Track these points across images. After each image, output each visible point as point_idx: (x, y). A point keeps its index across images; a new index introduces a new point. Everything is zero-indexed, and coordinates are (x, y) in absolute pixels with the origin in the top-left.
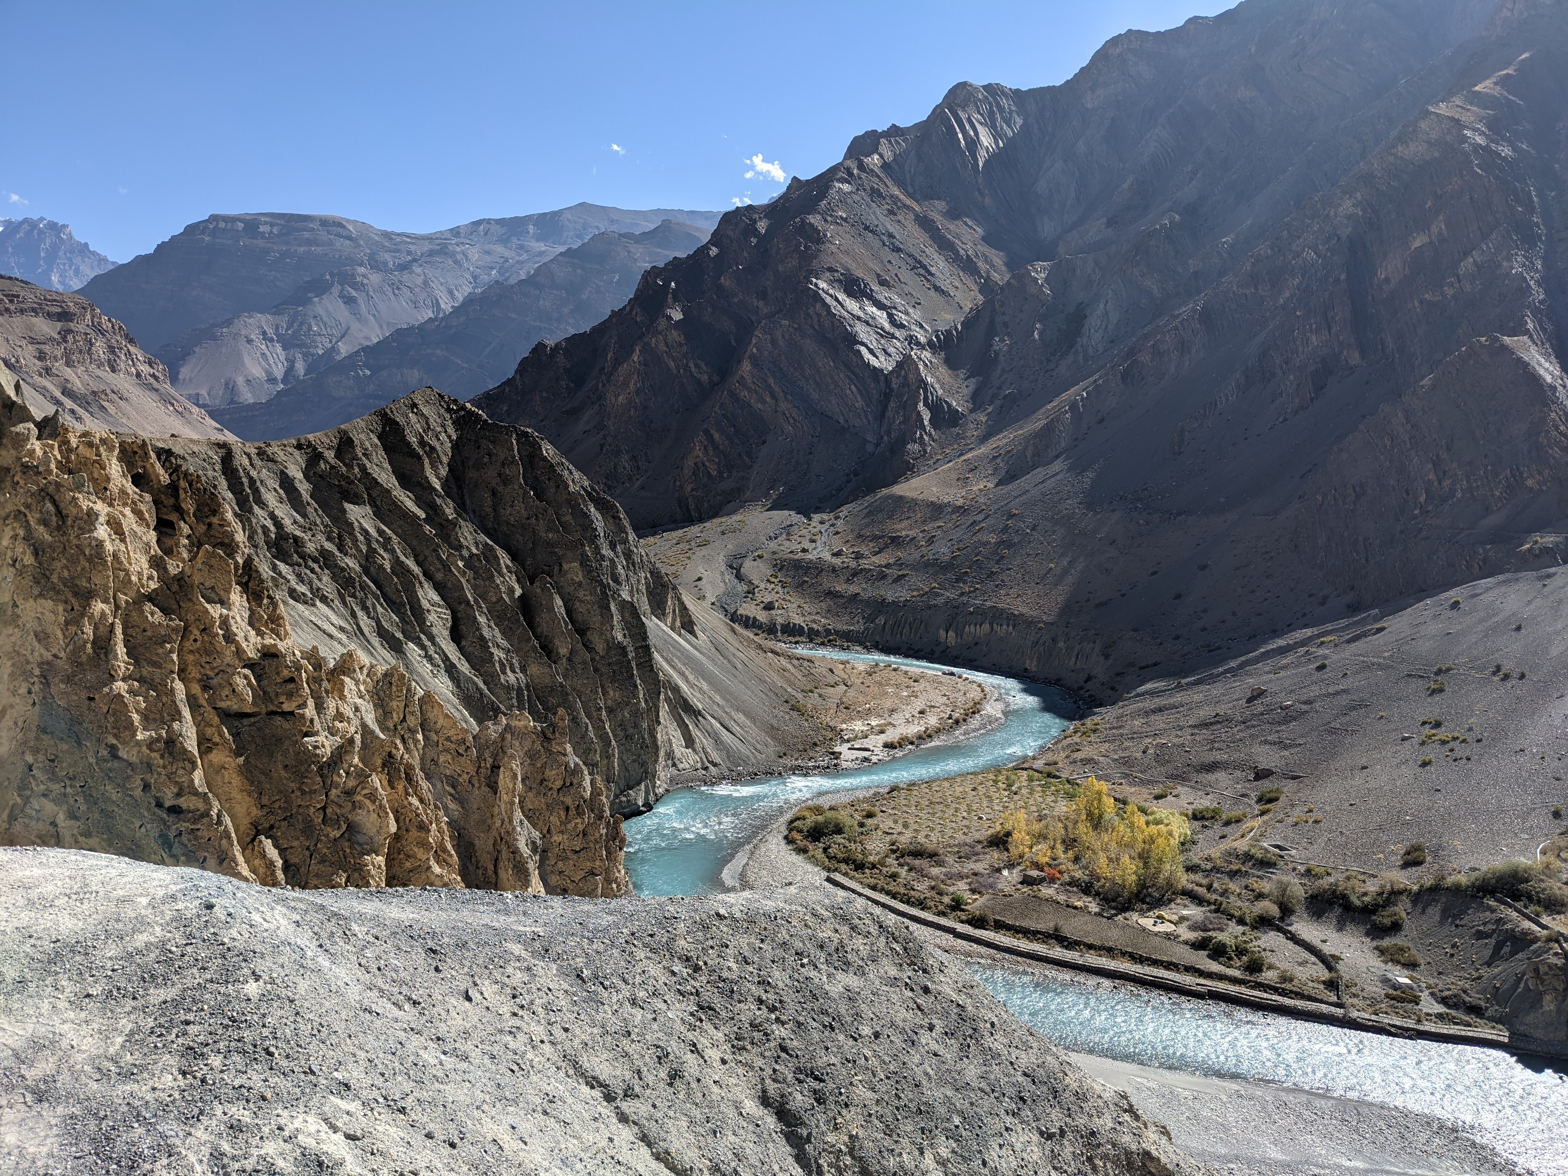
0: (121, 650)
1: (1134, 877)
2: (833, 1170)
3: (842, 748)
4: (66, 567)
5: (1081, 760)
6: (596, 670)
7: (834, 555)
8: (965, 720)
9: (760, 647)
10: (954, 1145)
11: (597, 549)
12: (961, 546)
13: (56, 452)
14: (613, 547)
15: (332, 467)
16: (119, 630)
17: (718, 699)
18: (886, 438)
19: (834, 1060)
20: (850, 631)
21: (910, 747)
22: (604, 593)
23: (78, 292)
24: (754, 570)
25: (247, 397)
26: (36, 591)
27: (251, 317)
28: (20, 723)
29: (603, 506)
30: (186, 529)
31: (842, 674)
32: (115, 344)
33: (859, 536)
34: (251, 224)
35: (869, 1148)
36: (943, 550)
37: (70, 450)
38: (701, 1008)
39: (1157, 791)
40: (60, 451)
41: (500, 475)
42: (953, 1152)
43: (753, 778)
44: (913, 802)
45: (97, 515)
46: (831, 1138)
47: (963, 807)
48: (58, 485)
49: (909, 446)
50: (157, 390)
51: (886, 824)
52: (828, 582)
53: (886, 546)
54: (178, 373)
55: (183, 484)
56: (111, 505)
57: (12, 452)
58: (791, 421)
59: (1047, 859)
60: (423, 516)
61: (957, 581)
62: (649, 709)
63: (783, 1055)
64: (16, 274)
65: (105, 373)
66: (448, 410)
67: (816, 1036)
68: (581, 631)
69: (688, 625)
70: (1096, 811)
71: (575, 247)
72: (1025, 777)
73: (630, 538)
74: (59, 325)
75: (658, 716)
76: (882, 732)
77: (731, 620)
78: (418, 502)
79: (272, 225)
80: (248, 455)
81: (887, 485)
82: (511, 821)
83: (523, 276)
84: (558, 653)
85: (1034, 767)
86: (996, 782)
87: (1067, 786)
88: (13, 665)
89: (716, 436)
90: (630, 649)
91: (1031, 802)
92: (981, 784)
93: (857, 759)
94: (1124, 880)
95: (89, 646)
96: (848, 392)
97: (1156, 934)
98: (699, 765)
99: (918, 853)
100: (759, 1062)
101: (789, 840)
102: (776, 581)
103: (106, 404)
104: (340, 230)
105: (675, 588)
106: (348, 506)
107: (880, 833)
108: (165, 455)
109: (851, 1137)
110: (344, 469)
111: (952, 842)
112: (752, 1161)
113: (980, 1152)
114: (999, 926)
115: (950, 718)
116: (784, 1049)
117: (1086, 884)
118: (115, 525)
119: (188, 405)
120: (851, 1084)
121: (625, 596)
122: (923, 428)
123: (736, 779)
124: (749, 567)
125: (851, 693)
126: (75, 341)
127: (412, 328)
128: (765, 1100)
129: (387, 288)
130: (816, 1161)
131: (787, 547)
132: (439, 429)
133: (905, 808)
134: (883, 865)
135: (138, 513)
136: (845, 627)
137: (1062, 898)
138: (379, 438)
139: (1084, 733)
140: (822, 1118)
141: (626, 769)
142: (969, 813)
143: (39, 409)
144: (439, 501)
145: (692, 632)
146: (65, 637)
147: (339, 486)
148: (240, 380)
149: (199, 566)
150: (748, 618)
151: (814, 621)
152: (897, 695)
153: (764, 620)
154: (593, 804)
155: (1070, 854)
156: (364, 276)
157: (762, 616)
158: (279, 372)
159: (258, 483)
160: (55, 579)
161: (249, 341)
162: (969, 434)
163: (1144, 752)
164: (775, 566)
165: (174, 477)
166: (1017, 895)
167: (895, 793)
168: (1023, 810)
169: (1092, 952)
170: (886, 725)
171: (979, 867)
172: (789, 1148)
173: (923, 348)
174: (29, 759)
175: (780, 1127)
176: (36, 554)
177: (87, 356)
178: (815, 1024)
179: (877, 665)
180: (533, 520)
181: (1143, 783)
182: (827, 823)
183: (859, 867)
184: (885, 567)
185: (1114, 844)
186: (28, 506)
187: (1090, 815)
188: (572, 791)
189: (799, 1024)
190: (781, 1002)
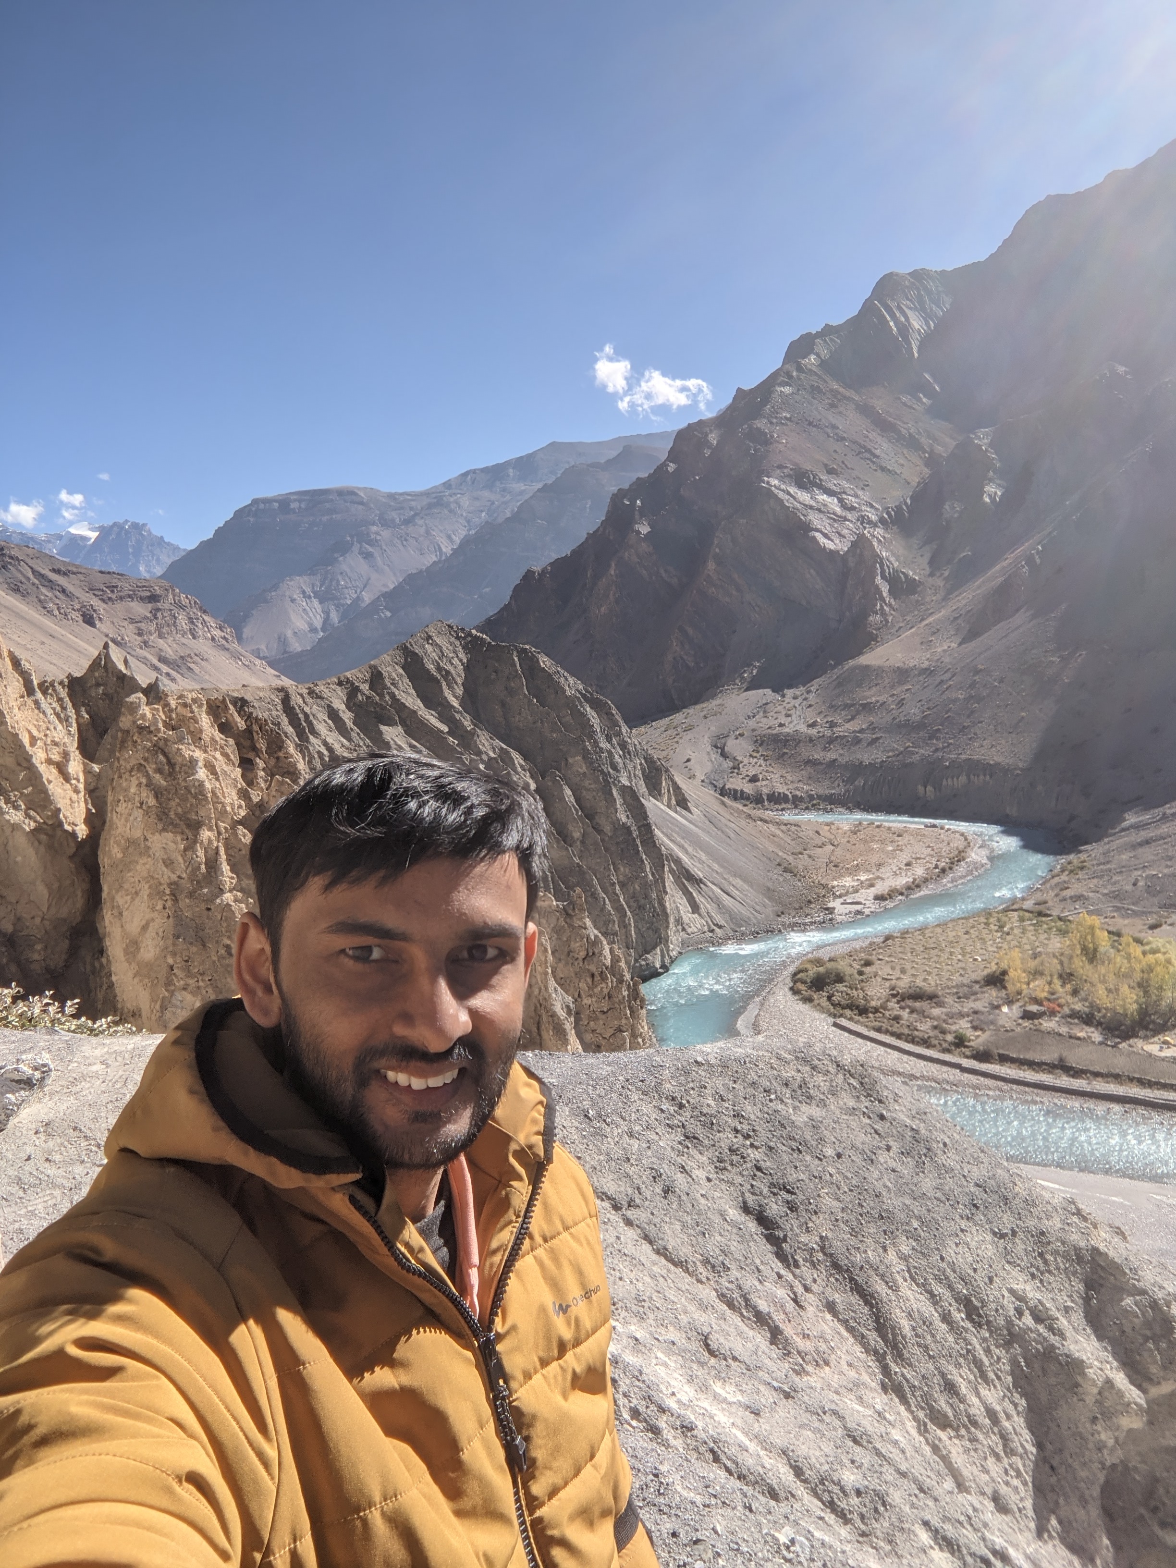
0: (225, 868)
1: (1135, 1006)
2: (808, 1264)
3: (836, 904)
4: (179, 805)
5: (1071, 898)
6: (606, 850)
7: (809, 726)
8: (951, 868)
9: (749, 816)
10: (914, 1244)
11: (596, 744)
12: (931, 705)
13: (161, 714)
14: (609, 739)
15: (368, 698)
16: (222, 851)
17: (716, 867)
18: (847, 614)
19: (802, 1176)
20: (832, 795)
21: (900, 897)
22: (606, 781)
23: (160, 577)
24: (738, 747)
25: (296, 647)
26: (160, 826)
27: (291, 580)
28: (161, 934)
29: (597, 705)
30: (261, 764)
31: (828, 835)
32: (193, 616)
33: (831, 706)
34: (284, 503)
35: (837, 1247)
36: (913, 711)
37: (171, 711)
38: (687, 1137)
39: (1151, 920)
40: (164, 712)
41: (506, 688)
42: (913, 1249)
43: (756, 936)
44: (908, 949)
45: (197, 761)
46: (804, 1238)
47: (957, 950)
48: (166, 740)
49: (871, 618)
50: (228, 649)
51: (884, 970)
52: (807, 752)
53: (858, 713)
54: (242, 634)
55: (256, 728)
56: (205, 751)
57: (129, 717)
58: (757, 609)
59: (1045, 994)
60: (446, 729)
61: (930, 738)
62: (656, 881)
63: (759, 1174)
64: (114, 569)
65: (188, 640)
66: (458, 638)
67: (786, 1158)
68: (589, 815)
69: (682, 803)
70: (1091, 945)
71: (550, 482)
72: (1016, 918)
73: (624, 730)
74: (150, 606)
75: (664, 886)
76: (872, 885)
77: (721, 794)
78: (441, 719)
79: (300, 501)
80: (301, 695)
81: (852, 658)
82: (546, 989)
83: (508, 515)
84: (572, 837)
85: (1024, 907)
86: (987, 924)
87: (1059, 923)
88: (150, 887)
89: (690, 631)
90: (634, 828)
91: (1024, 940)
92: (973, 927)
93: (850, 912)
94: (1125, 1010)
95: (203, 866)
96: (808, 576)
97: (1163, 1059)
98: (706, 929)
99: (918, 996)
100: (739, 1180)
101: (794, 991)
102: (758, 755)
103: (192, 666)
104: (354, 497)
105: (667, 771)
106: (383, 728)
107: (879, 980)
108: (241, 704)
109: (821, 1237)
110: (377, 698)
111: (950, 983)
112: (736, 1256)
113: (938, 1249)
114: (1004, 1059)
115: (936, 867)
116: (759, 1169)
117: (1087, 1015)
118: (210, 767)
119: (253, 658)
120: (819, 1196)
121: (625, 781)
122: (883, 599)
123: (740, 938)
124: (732, 745)
125: (839, 851)
126: (164, 617)
127: (421, 572)
128: (746, 1209)
129: (396, 541)
130: (793, 1257)
131: (765, 724)
132: (451, 655)
133: (901, 955)
134: (885, 1009)
135: (226, 755)
136: (827, 792)
137: (1064, 1030)
138: (403, 668)
139: (1071, 871)
140: (795, 1223)
141: (643, 936)
142: (964, 956)
143: (144, 678)
144: (458, 716)
145: (687, 809)
146: (185, 861)
147: (376, 712)
148: (289, 633)
149: (274, 793)
150: (736, 791)
151: (797, 789)
152: (883, 850)
153: (751, 792)
154: (614, 969)
155: (1068, 987)
156: (377, 533)
157: (748, 789)
158: (318, 622)
159: (311, 717)
160: (172, 815)
161: (293, 600)
162: (928, 599)
163: (1135, 884)
164: (756, 741)
165: (249, 723)
166: (1019, 1029)
167: (890, 942)
168: (1017, 950)
169: (1100, 1079)
170: (875, 879)
171: (978, 1005)
172: (769, 1246)
173: (875, 525)
174: (170, 961)
175: (760, 1229)
176: (156, 796)
177: (173, 628)
178: (784, 1148)
179: (860, 824)
180: (539, 724)
181: (1135, 914)
182: (828, 973)
183: (863, 1011)
184: (859, 732)
185: (1112, 975)
186: (146, 760)
187: (1084, 949)
188: (595, 960)
189: (771, 1149)
190: (754, 1131)
